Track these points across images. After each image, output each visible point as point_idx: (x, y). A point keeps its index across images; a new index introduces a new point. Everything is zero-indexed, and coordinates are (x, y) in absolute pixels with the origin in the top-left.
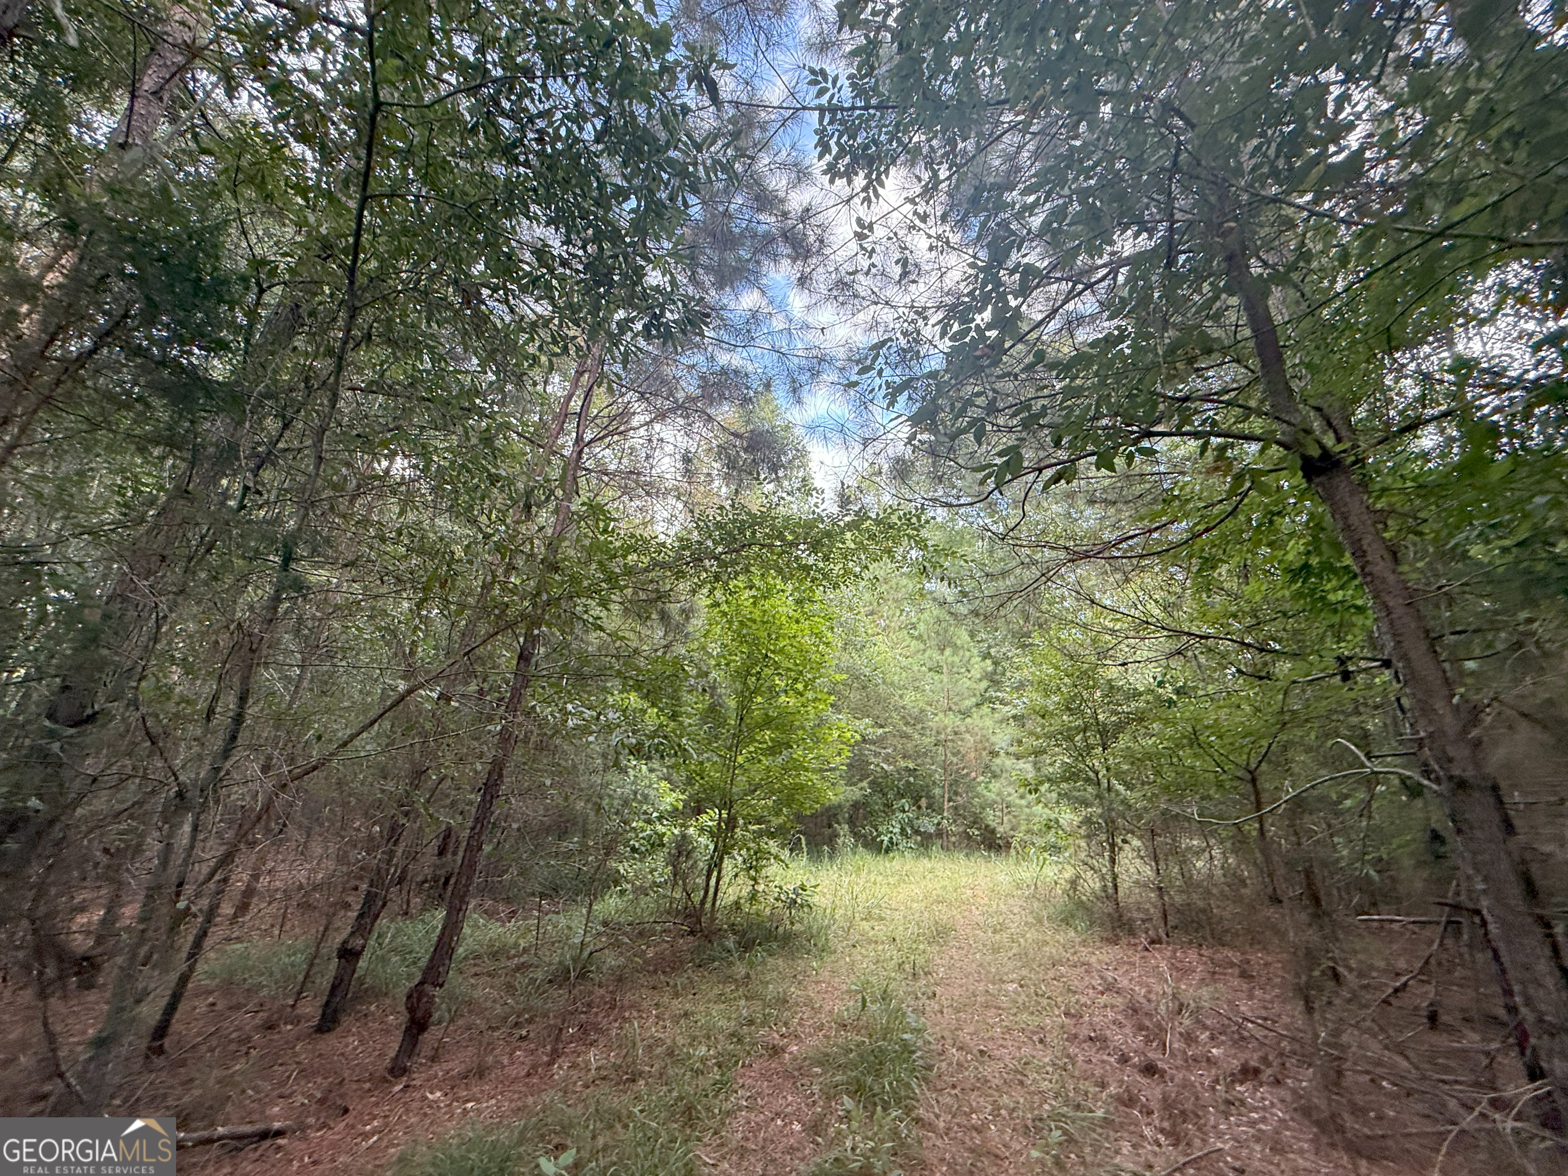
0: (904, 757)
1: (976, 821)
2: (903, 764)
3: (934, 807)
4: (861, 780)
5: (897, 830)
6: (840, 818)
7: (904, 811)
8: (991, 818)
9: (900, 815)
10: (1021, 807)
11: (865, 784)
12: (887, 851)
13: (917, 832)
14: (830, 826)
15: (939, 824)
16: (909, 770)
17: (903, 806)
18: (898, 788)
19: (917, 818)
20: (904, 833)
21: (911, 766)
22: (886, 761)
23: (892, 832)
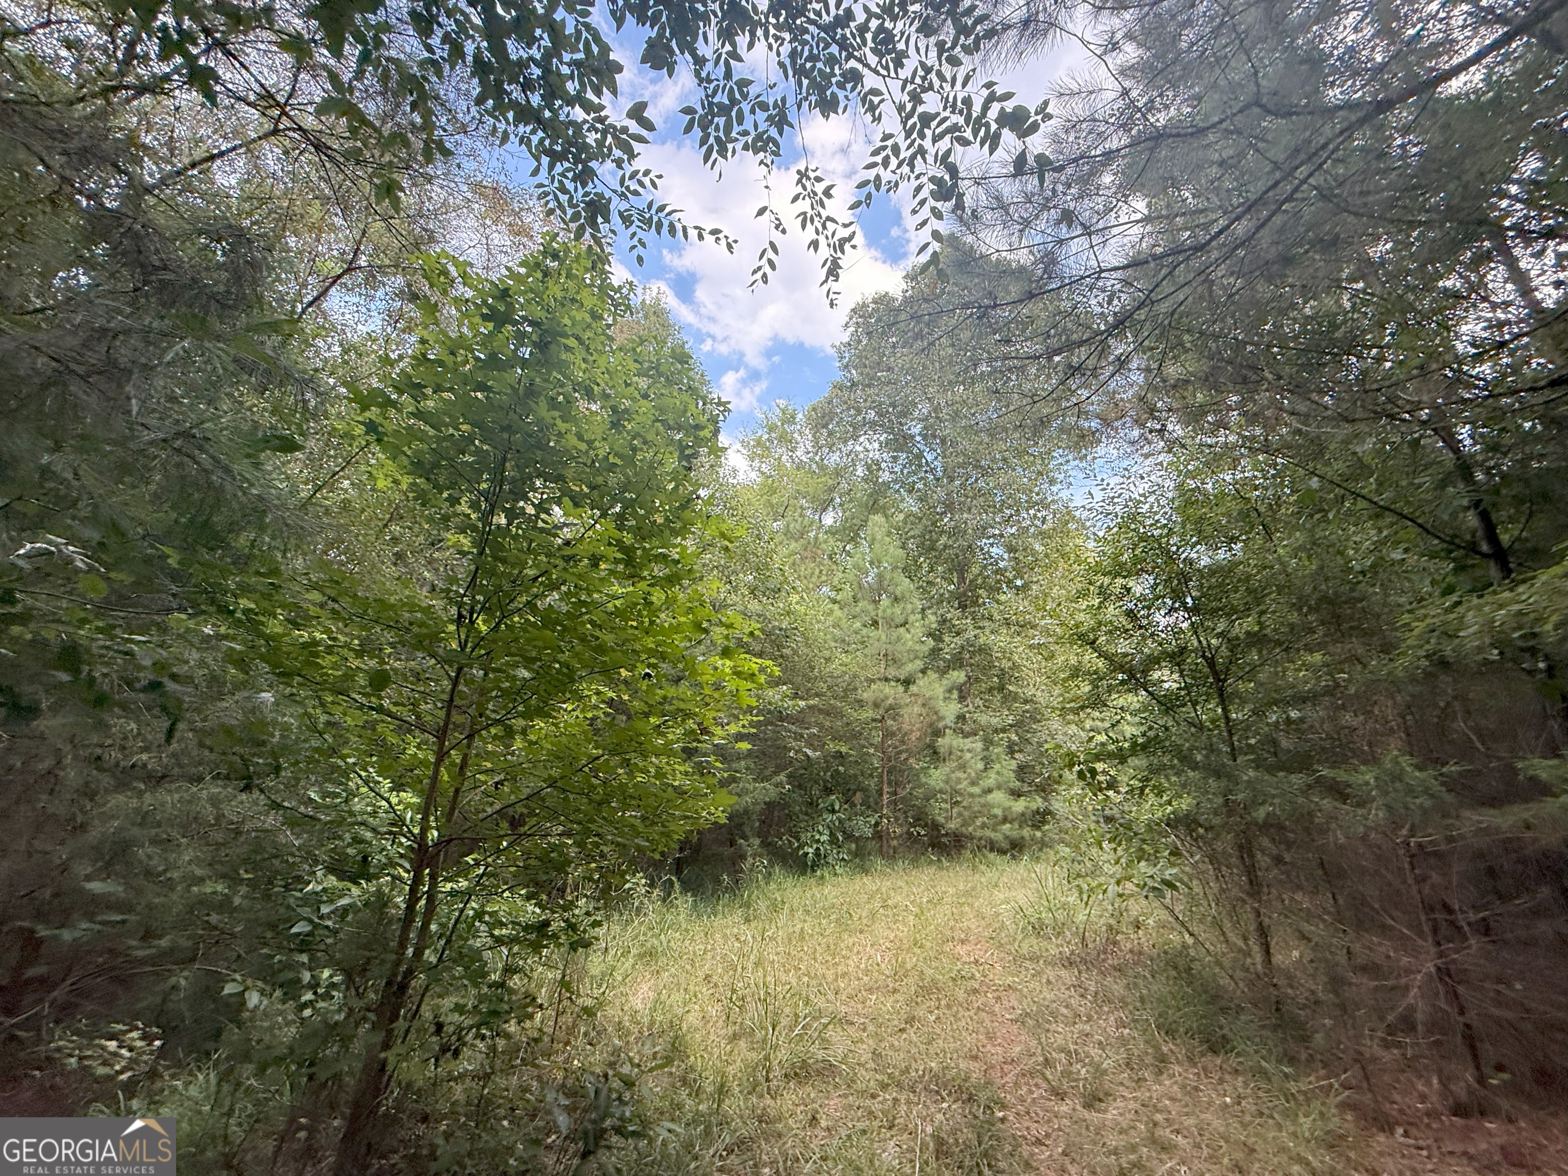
0: (834, 739)
1: (920, 818)
2: (832, 747)
3: (871, 806)
4: (776, 773)
5: (825, 838)
6: (747, 829)
7: (833, 811)
8: (938, 811)
9: (829, 817)
10: (972, 795)
11: (782, 777)
12: (814, 867)
13: (849, 837)
14: (732, 843)
15: (877, 824)
16: (840, 755)
17: (832, 805)
18: (825, 781)
19: (850, 819)
20: (833, 841)
21: (844, 750)
22: (810, 745)
23: (818, 841)
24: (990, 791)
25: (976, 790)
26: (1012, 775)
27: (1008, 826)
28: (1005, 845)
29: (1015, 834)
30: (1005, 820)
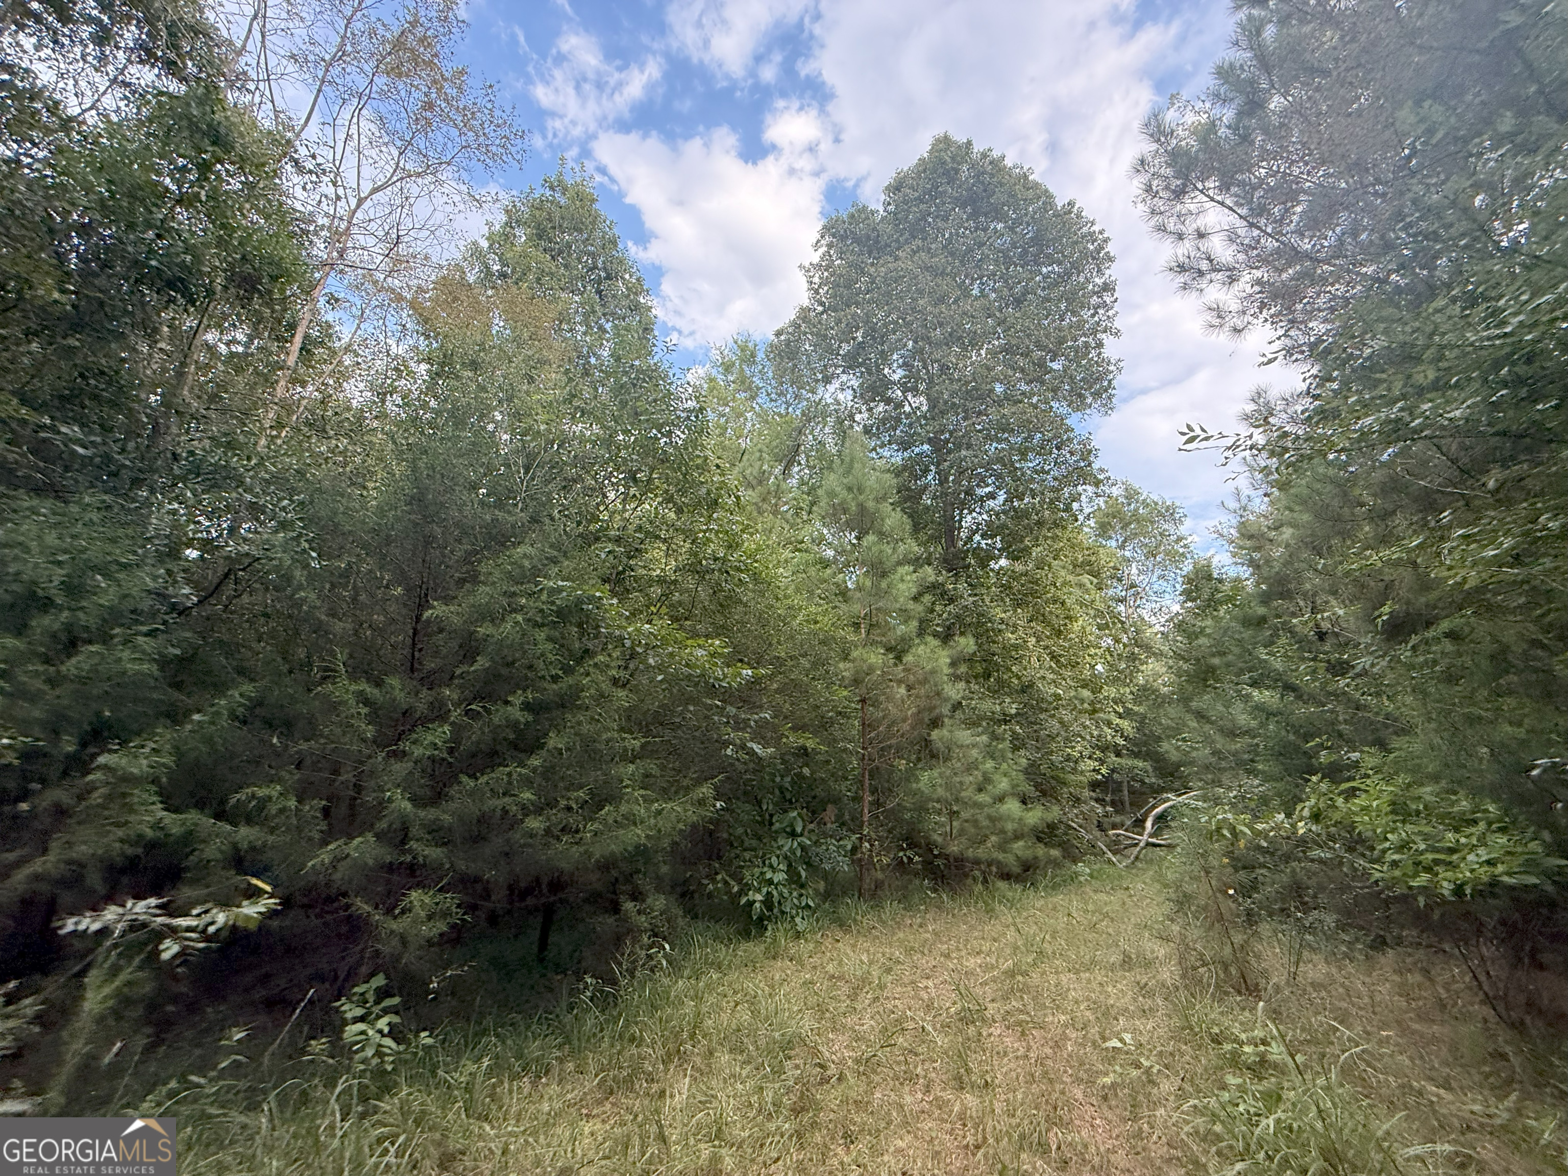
0: (794, 729)
2: (793, 740)
3: (847, 823)
5: (780, 877)
7: (793, 834)
8: (934, 826)
9: (787, 844)
12: (760, 924)
13: (815, 871)
15: (854, 850)
16: (803, 752)
17: (792, 825)
18: (782, 789)
19: (816, 843)
20: (794, 879)
21: (810, 744)
22: (759, 737)
23: (770, 882)
24: (1001, 799)
25: (982, 798)
26: (1022, 777)
27: (1021, 843)
28: (1016, 870)
29: (1028, 854)
30: (1017, 837)
